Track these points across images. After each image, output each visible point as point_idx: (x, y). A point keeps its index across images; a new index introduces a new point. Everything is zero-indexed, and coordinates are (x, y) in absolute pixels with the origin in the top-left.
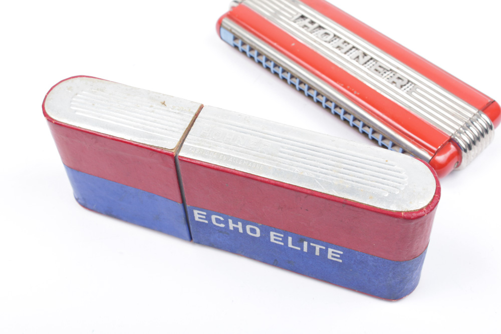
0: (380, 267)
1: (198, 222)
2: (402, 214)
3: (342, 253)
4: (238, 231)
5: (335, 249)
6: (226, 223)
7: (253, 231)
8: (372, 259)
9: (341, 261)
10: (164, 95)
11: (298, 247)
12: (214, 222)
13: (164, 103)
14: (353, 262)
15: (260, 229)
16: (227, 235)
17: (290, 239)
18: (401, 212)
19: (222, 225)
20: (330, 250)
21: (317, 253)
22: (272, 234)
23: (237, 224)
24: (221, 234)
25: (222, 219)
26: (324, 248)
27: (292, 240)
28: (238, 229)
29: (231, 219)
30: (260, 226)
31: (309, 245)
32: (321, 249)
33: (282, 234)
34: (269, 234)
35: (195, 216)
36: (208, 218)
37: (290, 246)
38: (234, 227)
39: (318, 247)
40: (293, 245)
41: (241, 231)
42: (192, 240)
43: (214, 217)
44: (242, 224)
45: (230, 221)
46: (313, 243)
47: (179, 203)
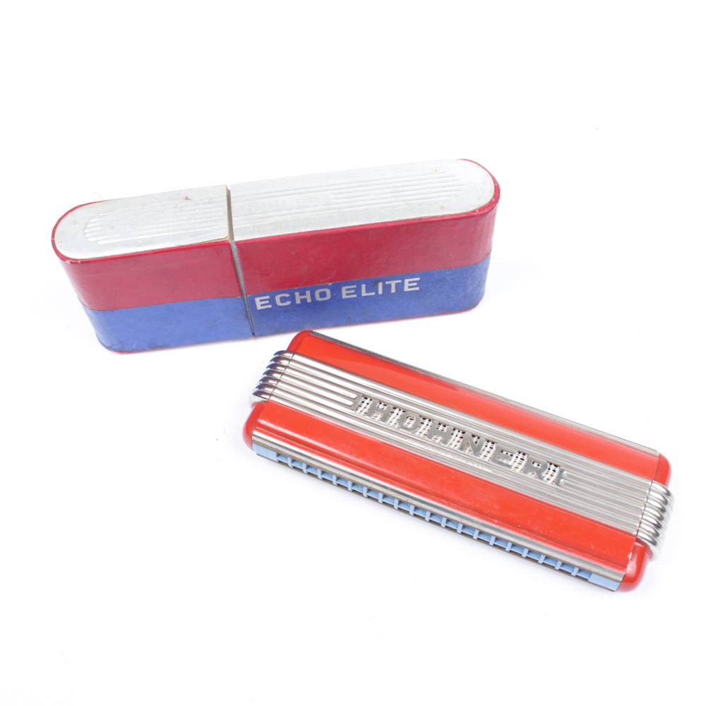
2: (477, 211)
3: (418, 279)
5: (411, 278)
6: (292, 298)
7: (323, 295)
8: (450, 272)
9: (418, 288)
10: (181, 191)
11: (373, 292)
12: (279, 304)
13: (187, 198)
14: (430, 284)
15: (330, 289)
16: (293, 312)
17: (364, 287)
19: (288, 303)
20: (407, 281)
21: (393, 290)
22: (344, 288)
23: (305, 294)
24: (287, 313)
25: (287, 295)
26: (400, 281)
27: (366, 286)
28: (305, 300)
29: (297, 291)
30: (331, 285)
31: (384, 284)
32: (396, 284)
33: (354, 285)
34: (340, 290)
35: (257, 304)
36: (272, 301)
37: (364, 294)
38: (301, 299)
39: (393, 283)
40: (367, 292)
41: (309, 300)
42: (253, 334)
43: (278, 298)
44: (311, 292)
45: (297, 294)
46: (388, 281)
47: (239, 297)
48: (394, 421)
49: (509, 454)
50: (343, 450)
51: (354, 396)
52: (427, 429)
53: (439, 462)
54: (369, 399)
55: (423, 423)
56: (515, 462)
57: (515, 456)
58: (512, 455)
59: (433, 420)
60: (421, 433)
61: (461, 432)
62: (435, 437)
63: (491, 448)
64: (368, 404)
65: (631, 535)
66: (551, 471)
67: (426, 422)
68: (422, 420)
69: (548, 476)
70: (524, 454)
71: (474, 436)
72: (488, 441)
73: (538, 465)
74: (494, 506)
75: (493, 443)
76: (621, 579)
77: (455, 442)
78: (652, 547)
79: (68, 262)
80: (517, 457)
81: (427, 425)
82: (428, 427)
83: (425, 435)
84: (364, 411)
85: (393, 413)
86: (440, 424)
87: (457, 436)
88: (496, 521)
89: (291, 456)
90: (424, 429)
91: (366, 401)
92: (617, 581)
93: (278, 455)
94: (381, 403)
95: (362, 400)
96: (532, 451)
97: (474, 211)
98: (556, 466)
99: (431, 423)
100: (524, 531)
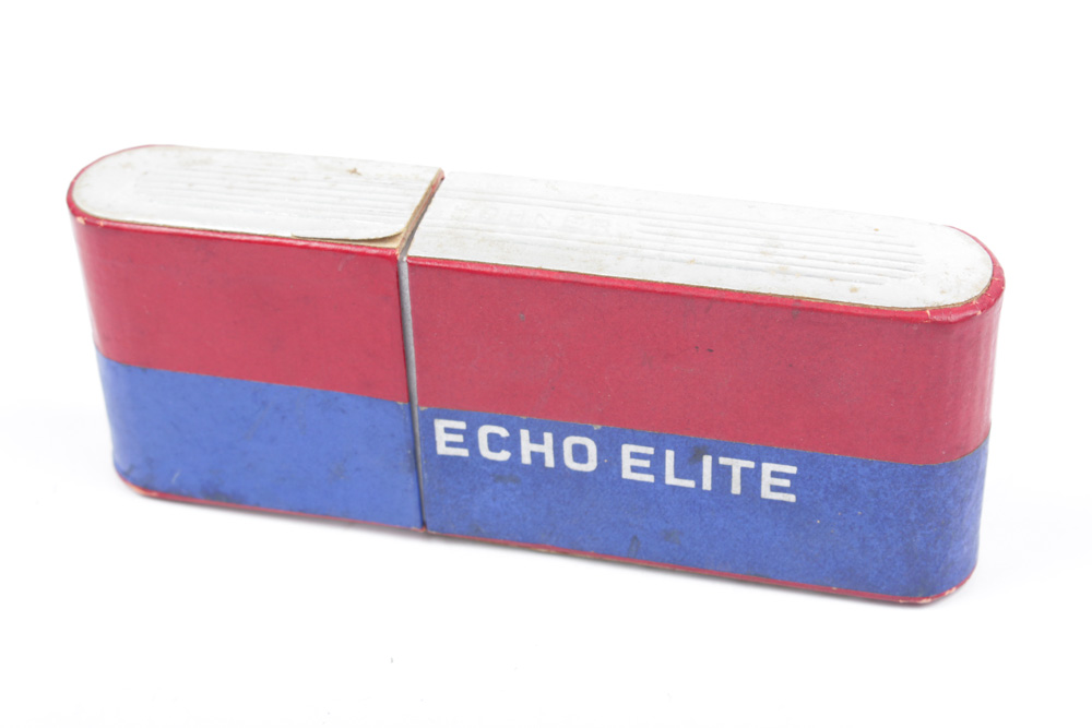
0: (886, 495)
1: (444, 458)
2: (928, 312)
3: (792, 470)
4: (543, 462)
5: (777, 462)
6: (513, 444)
7: (580, 453)
9: (791, 498)
11: (689, 478)
12: (485, 452)
13: (354, 171)
14: (821, 494)
15: (597, 443)
16: (514, 486)
17: (670, 455)
18: (924, 310)
19: (504, 456)
20: (767, 468)
21: (736, 489)
22: (627, 449)
23: (542, 441)
24: (499, 485)
25: (504, 432)
27: (675, 458)
28: (542, 456)
29: (526, 427)
30: (599, 431)
31: (715, 464)
32: (744, 470)
33: (649, 445)
34: (618, 452)
35: (437, 439)
36: (470, 440)
37: (671, 479)
38: (532, 453)
39: (737, 465)
40: (677, 475)
41: (550, 462)
42: (424, 524)
43: (484, 432)
44: (554, 437)
45: (525, 434)
46: (726, 455)
47: (401, 403)
79: (80, 220)
97: (922, 311)
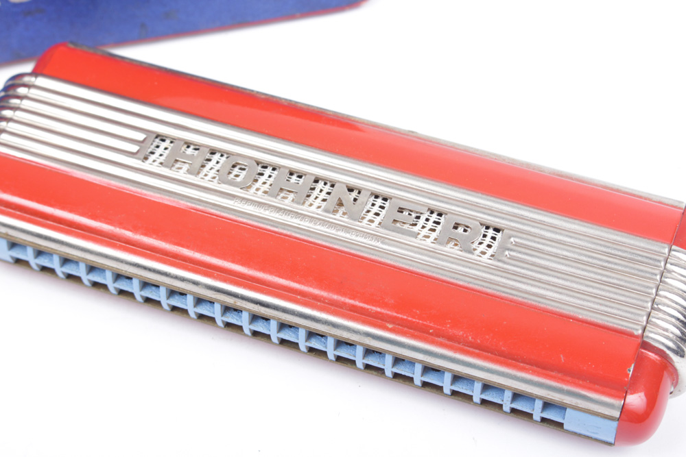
48: (212, 173)
49: (414, 215)
50: (122, 225)
51: (140, 136)
52: (269, 183)
53: (289, 233)
54: (168, 141)
55: (262, 174)
56: (423, 227)
57: (423, 218)
58: (418, 218)
59: (280, 167)
60: (258, 189)
61: (329, 184)
62: (282, 195)
63: (382, 207)
64: (166, 149)
65: (632, 335)
66: (488, 240)
67: (268, 171)
68: (259, 169)
69: (483, 247)
70: (440, 215)
71: (351, 190)
72: (377, 197)
73: (465, 231)
74: (386, 300)
75: (385, 199)
76: (617, 414)
77: (319, 200)
78: (675, 359)
80: (427, 220)
81: (270, 176)
82: (271, 179)
83: (265, 192)
84: (159, 161)
85: (209, 160)
86: (291, 174)
87: (321, 191)
88: (390, 326)
89: (32, 245)
90: (264, 183)
91: (163, 145)
92: (611, 418)
93: (13, 245)
94: (188, 147)
95: (155, 144)
96: (453, 208)
98: (497, 230)
99: (276, 172)
100: (440, 339)
